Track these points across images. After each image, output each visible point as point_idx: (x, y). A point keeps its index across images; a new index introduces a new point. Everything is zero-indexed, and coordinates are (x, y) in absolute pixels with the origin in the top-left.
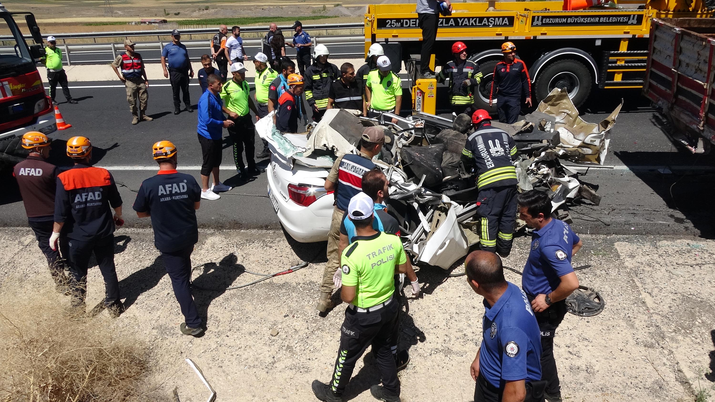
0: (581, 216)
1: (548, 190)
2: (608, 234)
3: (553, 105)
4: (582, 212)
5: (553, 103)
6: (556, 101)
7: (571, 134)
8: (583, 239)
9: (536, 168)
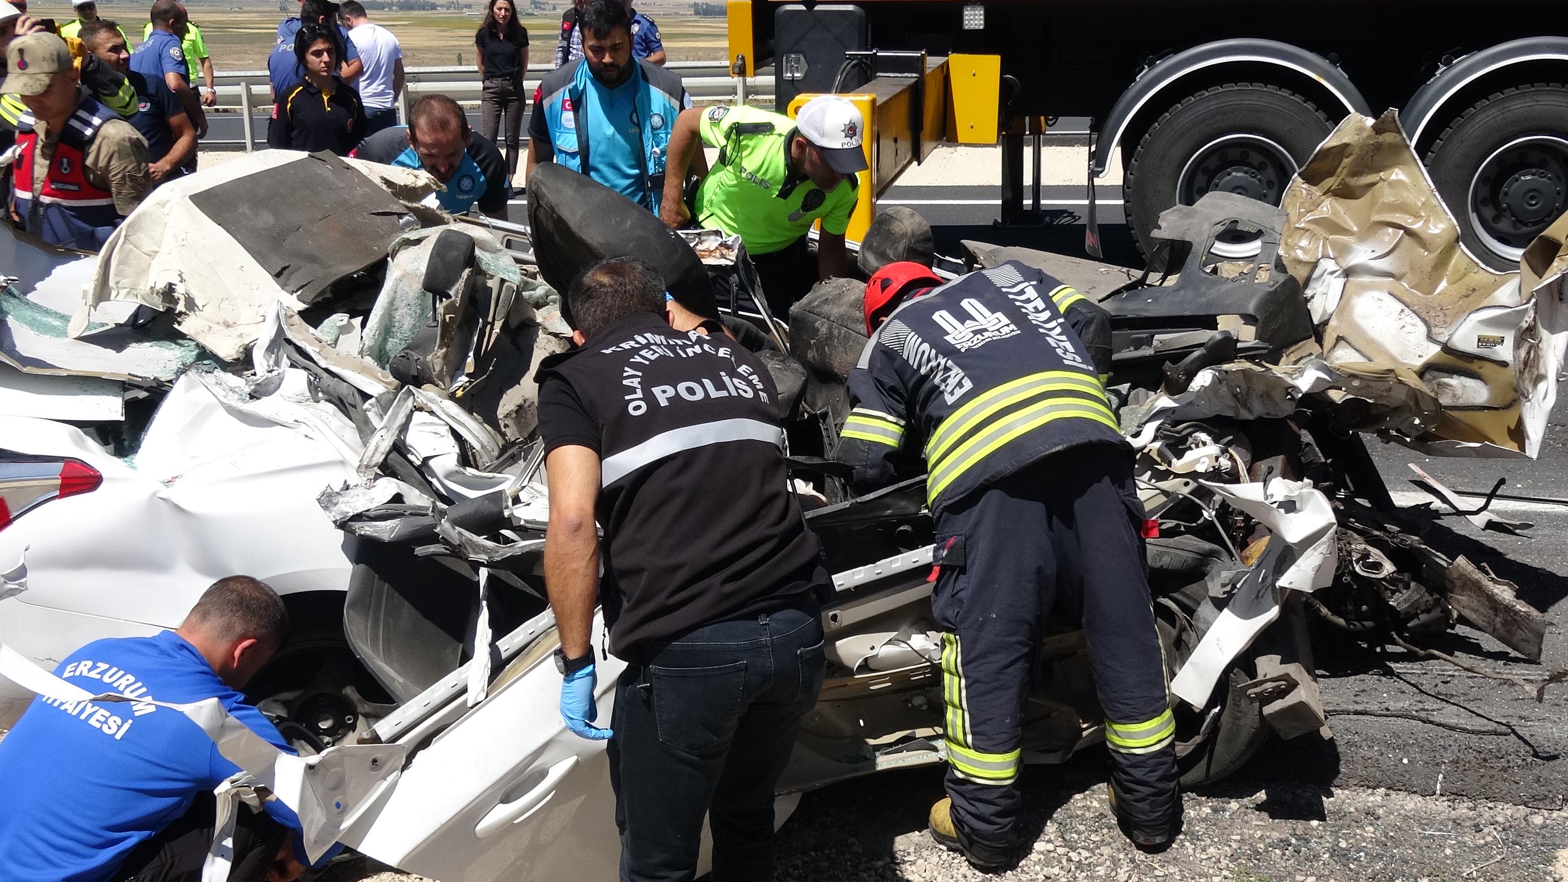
0: (1430, 704)
1: (1212, 554)
2: (1535, 801)
3: (1345, 193)
4: (1442, 688)
5: (1344, 184)
6: (1356, 173)
7: (1417, 320)
8: (1406, 818)
9: (1157, 445)
